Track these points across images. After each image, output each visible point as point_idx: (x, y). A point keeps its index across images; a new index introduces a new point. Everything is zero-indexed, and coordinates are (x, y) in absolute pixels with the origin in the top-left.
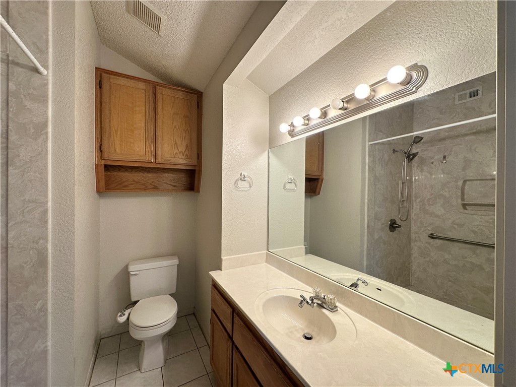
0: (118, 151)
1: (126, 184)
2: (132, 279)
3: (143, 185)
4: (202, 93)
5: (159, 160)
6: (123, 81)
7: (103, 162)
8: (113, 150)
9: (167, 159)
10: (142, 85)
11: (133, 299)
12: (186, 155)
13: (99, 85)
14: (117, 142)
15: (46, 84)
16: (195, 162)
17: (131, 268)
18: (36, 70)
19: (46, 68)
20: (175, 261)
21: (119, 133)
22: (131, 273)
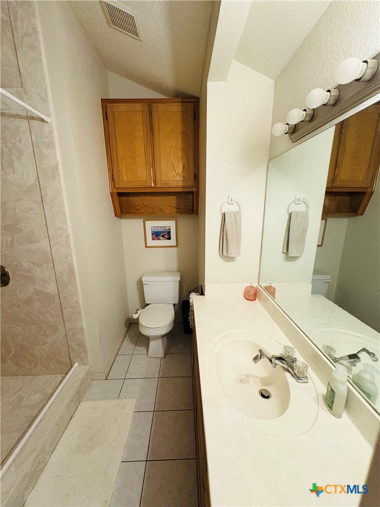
0: (125, 179)
3: (151, 208)
5: (159, 185)
6: (123, 107)
7: (115, 191)
8: (121, 179)
9: (166, 182)
10: (138, 106)
11: (147, 302)
12: (183, 176)
13: (106, 116)
14: (124, 171)
15: (52, 131)
17: (144, 279)
18: (43, 120)
20: (178, 279)
22: (144, 282)
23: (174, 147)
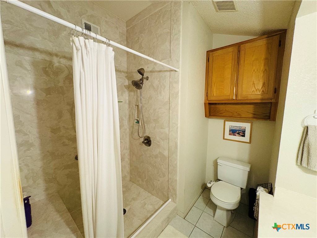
0: (215, 95)
2: (219, 167)
4: (286, 30)
5: (239, 98)
6: (219, 52)
8: (212, 94)
9: (246, 96)
11: (219, 178)
12: (263, 91)
13: (208, 60)
14: (215, 90)
15: (179, 76)
16: (271, 95)
17: (219, 161)
18: (176, 71)
19: (178, 69)
20: (248, 169)
21: (216, 85)
22: (218, 163)
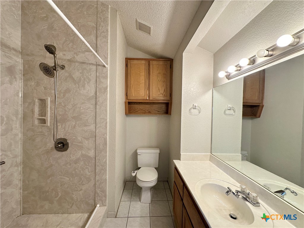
0: (133, 95)
1: (137, 110)
2: (139, 156)
3: (144, 111)
4: (173, 59)
5: (151, 99)
6: (135, 62)
7: (127, 101)
8: (131, 95)
9: (155, 97)
10: (143, 62)
11: (139, 166)
12: (164, 95)
13: (127, 65)
14: (133, 91)
15: (107, 71)
16: (168, 98)
17: (138, 151)
18: (104, 66)
19: (107, 64)
20: (158, 151)
21: (134, 87)
22: (138, 153)
23: (160, 80)
